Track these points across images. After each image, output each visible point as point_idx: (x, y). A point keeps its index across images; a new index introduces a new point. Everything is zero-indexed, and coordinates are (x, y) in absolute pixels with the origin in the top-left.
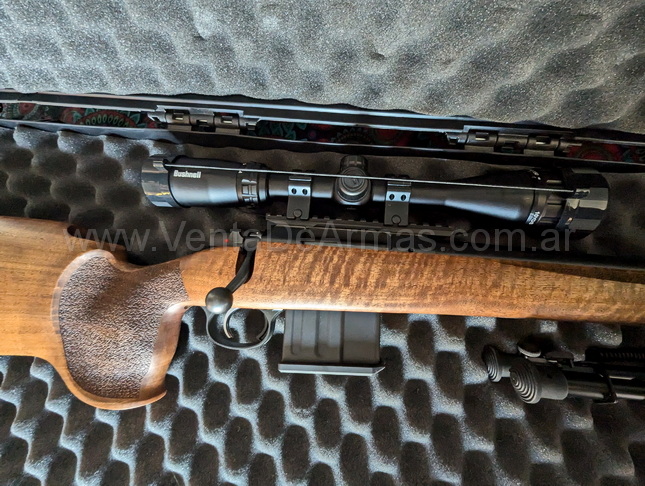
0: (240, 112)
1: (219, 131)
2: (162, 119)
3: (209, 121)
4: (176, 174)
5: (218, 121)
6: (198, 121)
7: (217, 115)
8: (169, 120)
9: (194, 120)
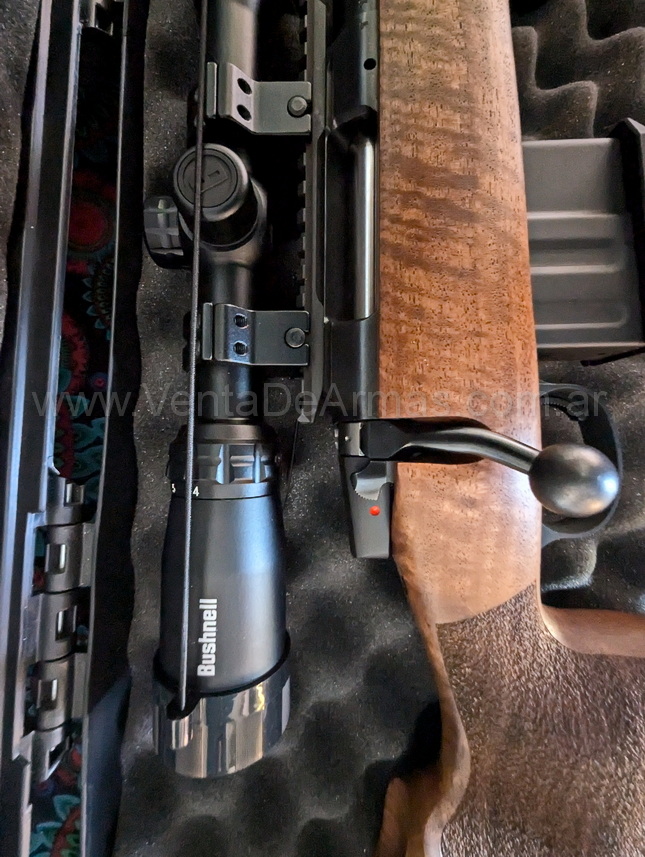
0: (33, 522)
1: (87, 577)
2: (56, 738)
3: (58, 607)
4: (207, 670)
5: (60, 582)
6: (59, 637)
7: (41, 585)
8: (58, 717)
9: (57, 648)
